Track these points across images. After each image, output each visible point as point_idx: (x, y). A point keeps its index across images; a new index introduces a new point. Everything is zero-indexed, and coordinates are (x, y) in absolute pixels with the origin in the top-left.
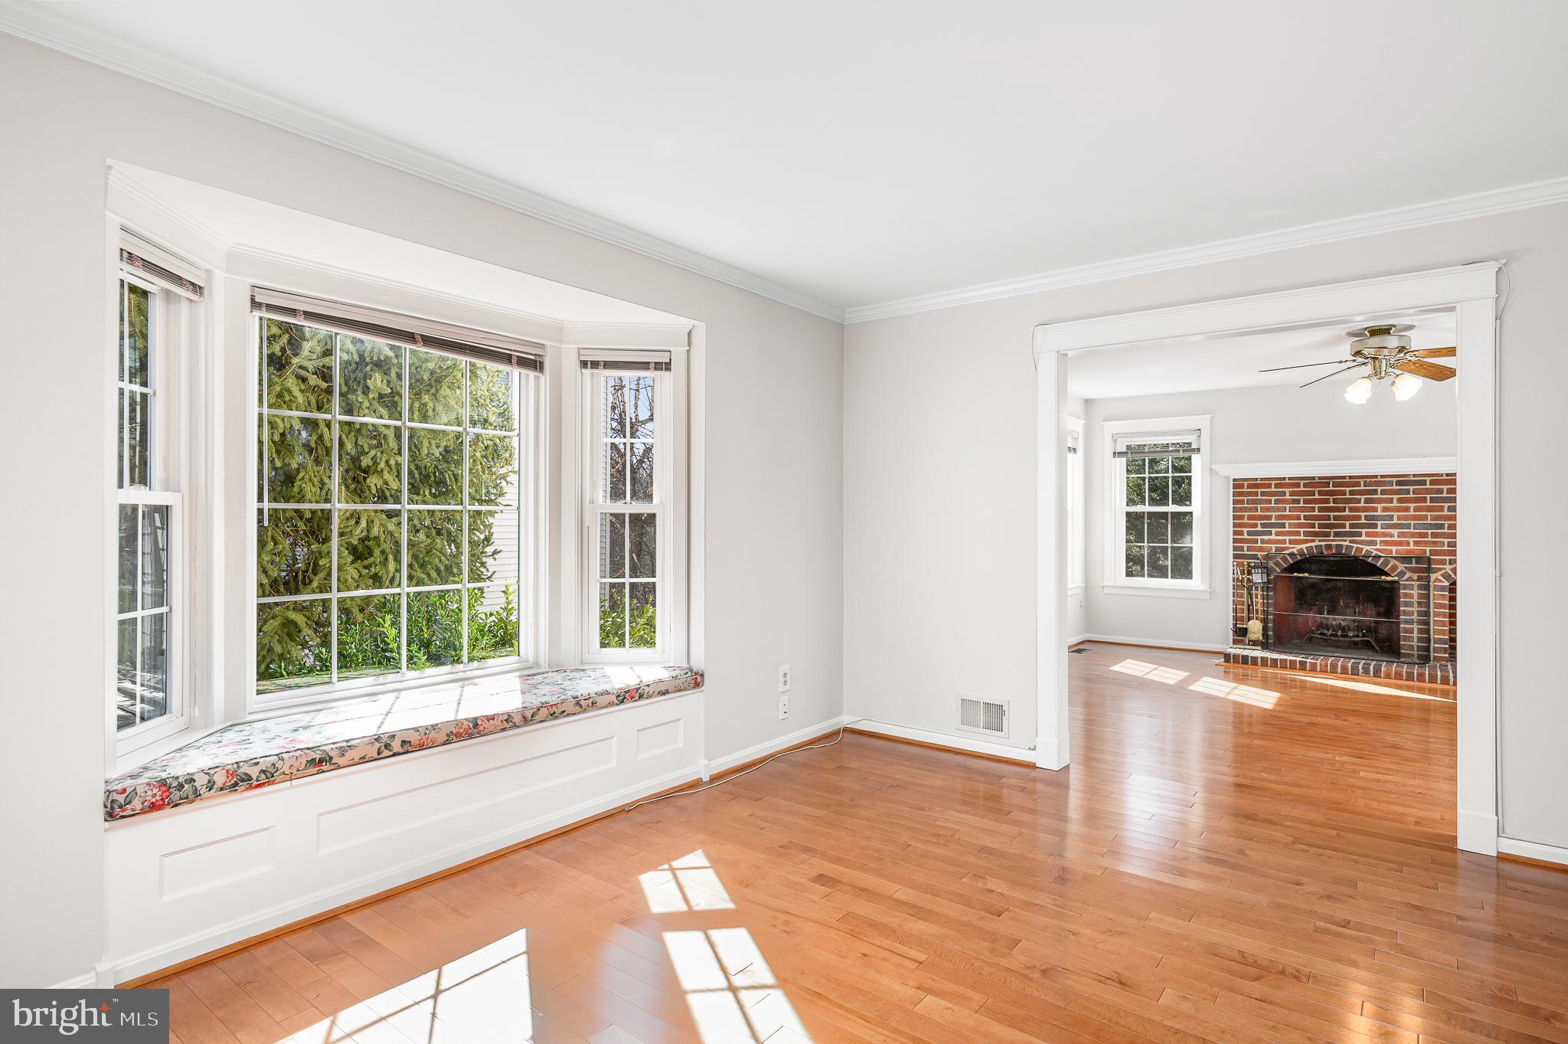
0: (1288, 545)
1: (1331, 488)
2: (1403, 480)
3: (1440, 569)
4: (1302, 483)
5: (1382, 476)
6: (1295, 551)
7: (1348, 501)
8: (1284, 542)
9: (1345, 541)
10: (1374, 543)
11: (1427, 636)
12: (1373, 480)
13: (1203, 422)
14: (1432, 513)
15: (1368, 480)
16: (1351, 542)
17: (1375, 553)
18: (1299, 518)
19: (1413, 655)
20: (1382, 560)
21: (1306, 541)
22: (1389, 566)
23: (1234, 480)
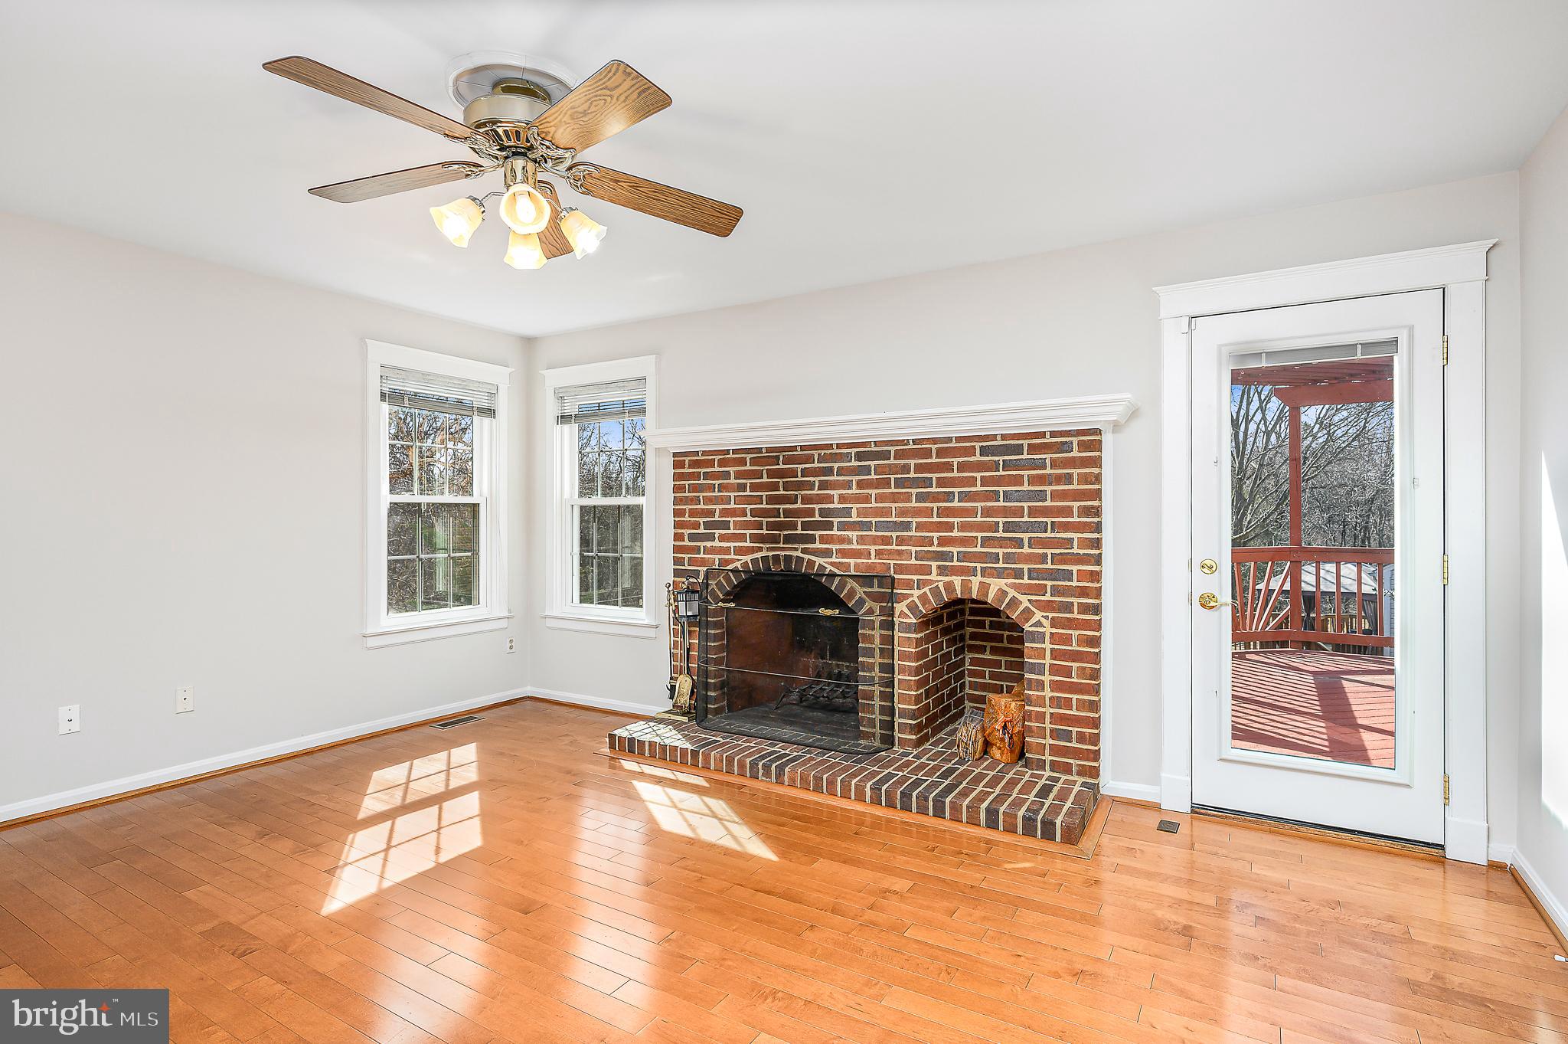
0: (732, 556)
1: (781, 466)
2: (866, 452)
3: (905, 596)
4: (749, 457)
5: (839, 446)
6: (738, 565)
7: (800, 486)
8: (727, 551)
9: (796, 549)
10: (827, 553)
11: (890, 704)
12: (829, 452)
13: (643, 366)
14: (897, 505)
15: (823, 452)
16: (804, 551)
17: (829, 568)
18: (744, 513)
19: (874, 735)
20: (837, 580)
21: (752, 550)
22: (845, 591)
23: (675, 455)
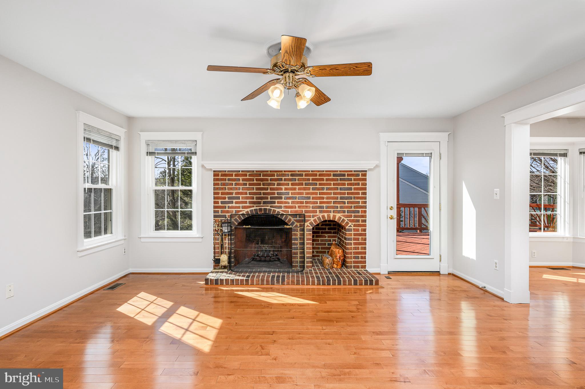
0: (241, 209)
1: (262, 177)
2: (294, 174)
3: (309, 220)
4: (248, 174)
5: (285, 171)
6: (244, 212)
7: (269, 184)
8: (239, 207)
9: (268, 206)
10: (280, 207)
11: (303, 255)
12: (282, 173)
13: (197, 136)
14: (305, 191)
15: (278, 173)
16: (271, 207)
17: (281, 212)
18: (246, 194)
19: (297, 266)
20: (284, 216)
21: (250, 207)
22: (287, 220)
23: (214, 171)
